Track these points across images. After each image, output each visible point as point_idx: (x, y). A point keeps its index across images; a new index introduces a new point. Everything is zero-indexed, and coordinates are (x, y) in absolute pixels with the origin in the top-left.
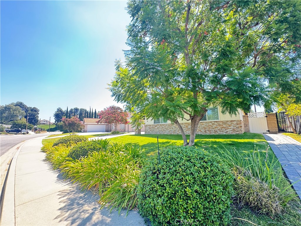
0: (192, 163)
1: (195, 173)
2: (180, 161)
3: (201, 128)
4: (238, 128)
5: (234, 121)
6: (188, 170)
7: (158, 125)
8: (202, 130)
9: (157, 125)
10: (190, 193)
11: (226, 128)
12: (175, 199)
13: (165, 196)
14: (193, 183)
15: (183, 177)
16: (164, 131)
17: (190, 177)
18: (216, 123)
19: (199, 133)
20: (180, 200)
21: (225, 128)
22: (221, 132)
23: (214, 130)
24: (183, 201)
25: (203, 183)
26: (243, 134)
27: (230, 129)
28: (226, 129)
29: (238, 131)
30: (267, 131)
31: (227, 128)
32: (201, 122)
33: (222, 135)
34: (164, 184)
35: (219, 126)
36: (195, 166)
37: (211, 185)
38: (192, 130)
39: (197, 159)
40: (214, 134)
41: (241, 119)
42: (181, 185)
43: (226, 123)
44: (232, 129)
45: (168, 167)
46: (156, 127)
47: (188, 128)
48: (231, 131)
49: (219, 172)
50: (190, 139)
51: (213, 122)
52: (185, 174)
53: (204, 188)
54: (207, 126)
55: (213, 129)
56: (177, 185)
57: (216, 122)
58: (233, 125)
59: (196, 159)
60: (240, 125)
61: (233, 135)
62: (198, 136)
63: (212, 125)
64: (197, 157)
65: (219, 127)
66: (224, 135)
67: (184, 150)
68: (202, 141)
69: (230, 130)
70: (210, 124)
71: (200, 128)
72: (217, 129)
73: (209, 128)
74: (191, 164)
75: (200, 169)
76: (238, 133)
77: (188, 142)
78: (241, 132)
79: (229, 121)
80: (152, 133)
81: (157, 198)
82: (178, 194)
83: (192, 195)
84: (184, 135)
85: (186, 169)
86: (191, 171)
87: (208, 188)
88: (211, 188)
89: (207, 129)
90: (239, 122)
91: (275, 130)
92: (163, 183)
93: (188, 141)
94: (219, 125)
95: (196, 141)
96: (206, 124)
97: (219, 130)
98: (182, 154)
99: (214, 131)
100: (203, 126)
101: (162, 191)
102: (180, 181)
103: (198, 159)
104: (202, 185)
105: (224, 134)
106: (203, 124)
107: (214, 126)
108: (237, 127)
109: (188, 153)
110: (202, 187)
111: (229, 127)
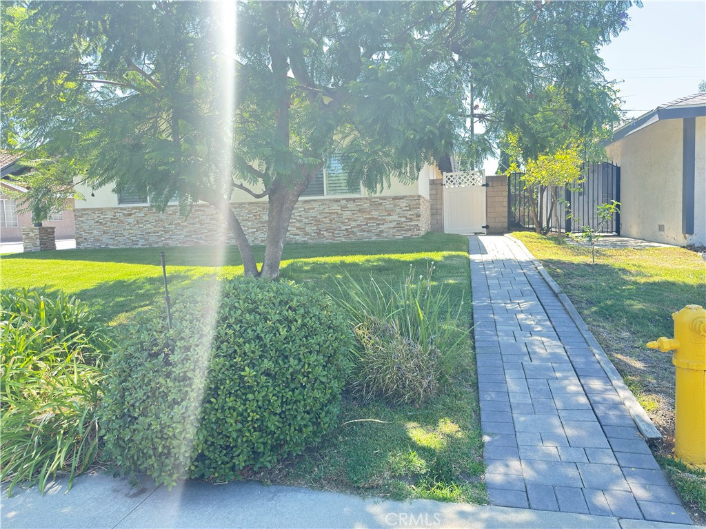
0: (260, 314)
1: (265, 335)
2: (230, 314)
3: (306, 221)
4: (411, 220)
5: (402, 198)
6: (249, 331)
7: (140, 209)
8: (308, 229)
9: (136, 208)
10: (253, 378)
11: (379, 220)
12: (217, 400)
13: (189, 399)
14: (261, 357)
15: (236, 348)
16: (166, 232)
17: (253, 345)
18: (351, 205)
19: (300, 239)
20: (227, 399)
21: (377, 219)
22: (365, 234)
23: (344, 228)
24: (235, 401)
25: (283, 354)
26: (423, 237)
27: (391, 222)
28: (379, 224)
29: (410, 230)
30: (483, 227)
31: (382, 220)
32: (306, 202)
33: (366, 242)
34: (186, 372)
35: (359, 215)
36: (266, 319)
37: (299, 354)
38: (271, 229)
39: (274, 305)
40: (343, 240)
41: (420, 193)
42: (231, 366)
43: (381, 204)
44: (395, 223)
45: (196, 332)
46: (131, 220)
47: (261, 222)
48: (391, 231)
49: (319, 328)
50: (266, 258)
51: (343, 199)
52: (241, 340)
53: (285, 364)
54: (324, 215)
55: (343, 223)
56: (221, 368)
57: (352, 202)
58: (398, 210)
59: (272, 305)
60: (415, 211)
61: (396, 242)
62: (294, 250)
63: (340, 212)
64: (275, 301)
65: (361, 218)
66: (373, 242)
67: (240, 288)
68: (306, 264)
69: (389, 228)
70: (335, 207)
71: (300, 221)
72: (353, 224)
73: (331, 220)
74: (258, 317)
75: (278, 325)
76: (409, 234)
77: (259, 269)
78: (416, 233)
79: (389, 197)
80: (111, 242)
81: (168, 410)
82: (224, 388)
83: (256, 381)
84: (248, 246)
85: (245, 330)
86: (257, 332)
87: (293, 362)
88: (300, 360)
89: (323, 225)
90: (414, 202)
91: (500, 225)
92: (183, 370)
93: (259, 266)
94: (360, 211)
95: (284, 264)
96: (322, 208)
97: (361, 225)
98: (236, 296)
99: (345, 232)
100: (311, 213)
101: (180, 390)
102: (229, 359)
103: (277, 304)
104: (280, 358)
105: (374, 238)
106: (313, 209)
107: (347, 214)
108: (409, 217)
109: (253, 294)
110: (280, 362)
111: (389, 218)
